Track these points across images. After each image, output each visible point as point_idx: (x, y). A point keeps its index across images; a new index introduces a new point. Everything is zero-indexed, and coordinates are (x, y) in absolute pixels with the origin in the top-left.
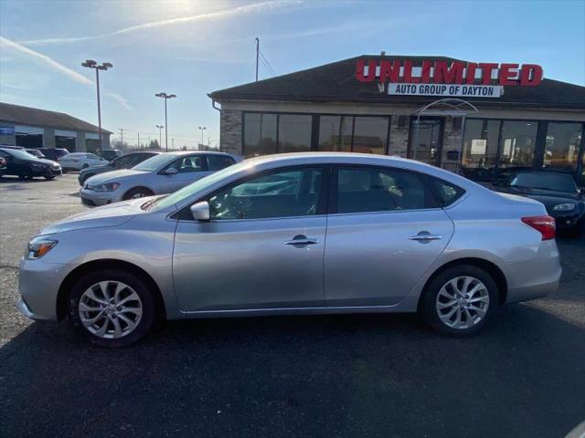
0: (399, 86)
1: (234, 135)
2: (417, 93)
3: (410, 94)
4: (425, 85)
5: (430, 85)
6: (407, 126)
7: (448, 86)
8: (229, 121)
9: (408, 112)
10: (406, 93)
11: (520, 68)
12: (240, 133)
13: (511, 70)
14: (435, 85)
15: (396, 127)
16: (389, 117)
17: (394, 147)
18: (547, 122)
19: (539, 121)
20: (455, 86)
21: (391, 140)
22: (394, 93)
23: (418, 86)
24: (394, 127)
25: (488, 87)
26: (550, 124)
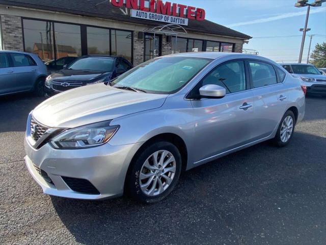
0: (137, 12)
1: (15, 37)
2: (148, 18)
3: (144, 18)
4: (152, 13)
5: (155, 14)
6: (143, 39)
7: (164, 16)
8: (9, 25)
9: (143, 30)
10: (142, 18)
11: (196, 10)
12: (21, 35)
13: (192, 10)
14: (157, 14)
15: (136, 39)
16: (132, 32)
17: (137, 52)
18: (206, 41)
19: (203, 40)
20: (167, 16)
21: (134, 47)
22: (135, 16)
23: (148, 13)
24: (135, 38)
25: (183, 19)
26: (208, 42)
